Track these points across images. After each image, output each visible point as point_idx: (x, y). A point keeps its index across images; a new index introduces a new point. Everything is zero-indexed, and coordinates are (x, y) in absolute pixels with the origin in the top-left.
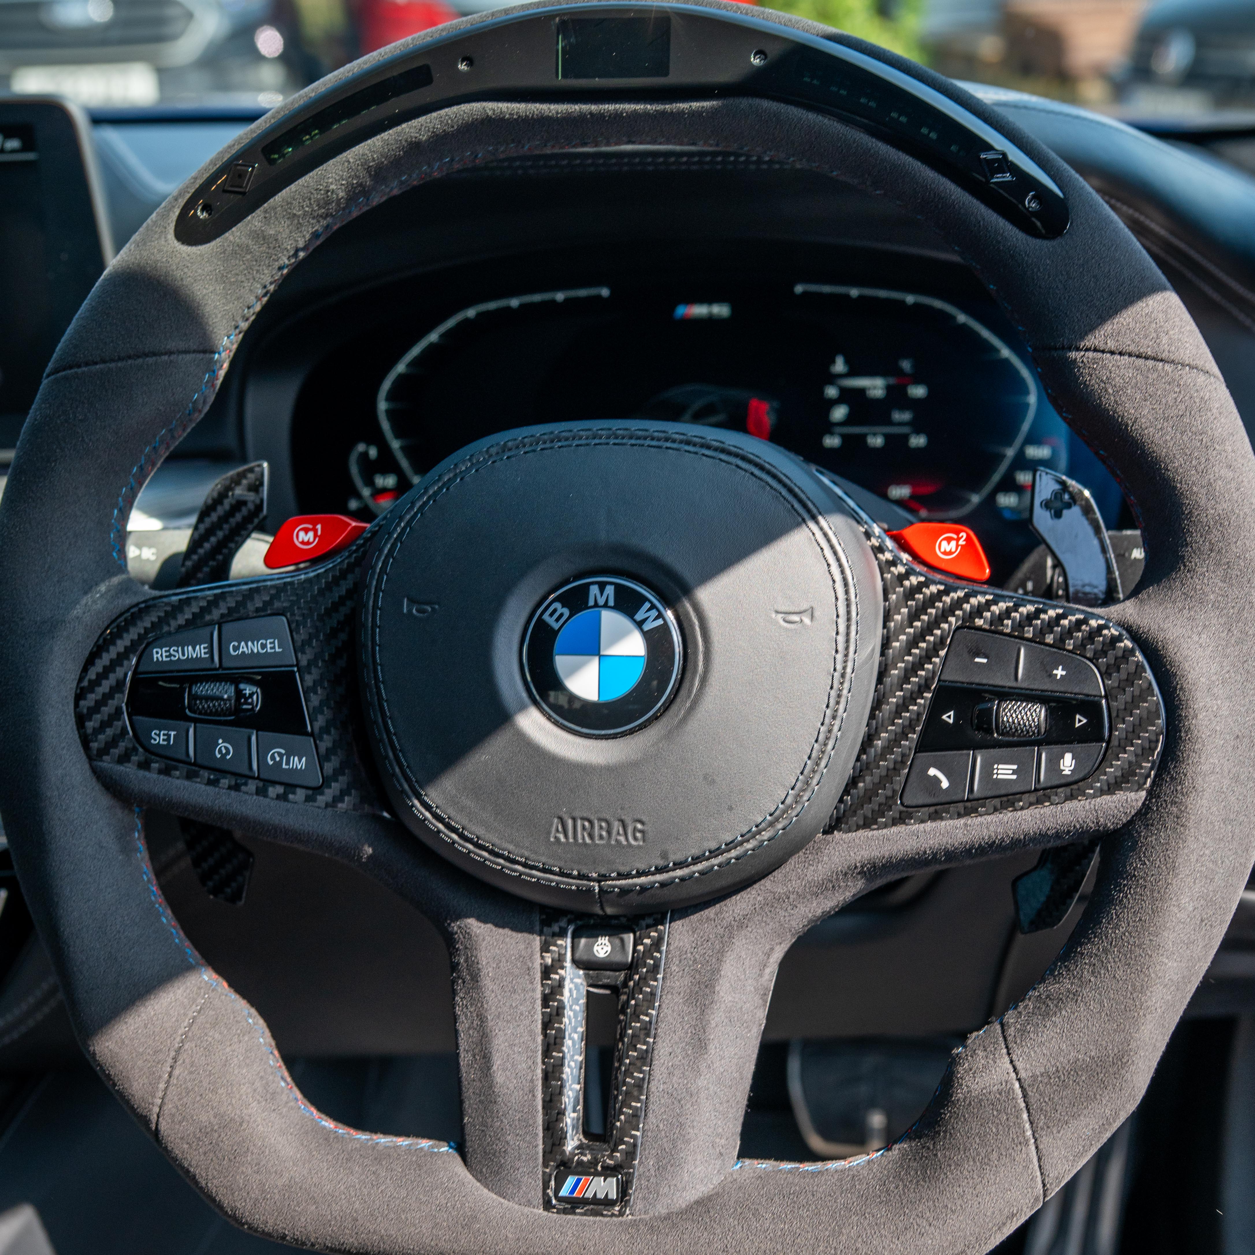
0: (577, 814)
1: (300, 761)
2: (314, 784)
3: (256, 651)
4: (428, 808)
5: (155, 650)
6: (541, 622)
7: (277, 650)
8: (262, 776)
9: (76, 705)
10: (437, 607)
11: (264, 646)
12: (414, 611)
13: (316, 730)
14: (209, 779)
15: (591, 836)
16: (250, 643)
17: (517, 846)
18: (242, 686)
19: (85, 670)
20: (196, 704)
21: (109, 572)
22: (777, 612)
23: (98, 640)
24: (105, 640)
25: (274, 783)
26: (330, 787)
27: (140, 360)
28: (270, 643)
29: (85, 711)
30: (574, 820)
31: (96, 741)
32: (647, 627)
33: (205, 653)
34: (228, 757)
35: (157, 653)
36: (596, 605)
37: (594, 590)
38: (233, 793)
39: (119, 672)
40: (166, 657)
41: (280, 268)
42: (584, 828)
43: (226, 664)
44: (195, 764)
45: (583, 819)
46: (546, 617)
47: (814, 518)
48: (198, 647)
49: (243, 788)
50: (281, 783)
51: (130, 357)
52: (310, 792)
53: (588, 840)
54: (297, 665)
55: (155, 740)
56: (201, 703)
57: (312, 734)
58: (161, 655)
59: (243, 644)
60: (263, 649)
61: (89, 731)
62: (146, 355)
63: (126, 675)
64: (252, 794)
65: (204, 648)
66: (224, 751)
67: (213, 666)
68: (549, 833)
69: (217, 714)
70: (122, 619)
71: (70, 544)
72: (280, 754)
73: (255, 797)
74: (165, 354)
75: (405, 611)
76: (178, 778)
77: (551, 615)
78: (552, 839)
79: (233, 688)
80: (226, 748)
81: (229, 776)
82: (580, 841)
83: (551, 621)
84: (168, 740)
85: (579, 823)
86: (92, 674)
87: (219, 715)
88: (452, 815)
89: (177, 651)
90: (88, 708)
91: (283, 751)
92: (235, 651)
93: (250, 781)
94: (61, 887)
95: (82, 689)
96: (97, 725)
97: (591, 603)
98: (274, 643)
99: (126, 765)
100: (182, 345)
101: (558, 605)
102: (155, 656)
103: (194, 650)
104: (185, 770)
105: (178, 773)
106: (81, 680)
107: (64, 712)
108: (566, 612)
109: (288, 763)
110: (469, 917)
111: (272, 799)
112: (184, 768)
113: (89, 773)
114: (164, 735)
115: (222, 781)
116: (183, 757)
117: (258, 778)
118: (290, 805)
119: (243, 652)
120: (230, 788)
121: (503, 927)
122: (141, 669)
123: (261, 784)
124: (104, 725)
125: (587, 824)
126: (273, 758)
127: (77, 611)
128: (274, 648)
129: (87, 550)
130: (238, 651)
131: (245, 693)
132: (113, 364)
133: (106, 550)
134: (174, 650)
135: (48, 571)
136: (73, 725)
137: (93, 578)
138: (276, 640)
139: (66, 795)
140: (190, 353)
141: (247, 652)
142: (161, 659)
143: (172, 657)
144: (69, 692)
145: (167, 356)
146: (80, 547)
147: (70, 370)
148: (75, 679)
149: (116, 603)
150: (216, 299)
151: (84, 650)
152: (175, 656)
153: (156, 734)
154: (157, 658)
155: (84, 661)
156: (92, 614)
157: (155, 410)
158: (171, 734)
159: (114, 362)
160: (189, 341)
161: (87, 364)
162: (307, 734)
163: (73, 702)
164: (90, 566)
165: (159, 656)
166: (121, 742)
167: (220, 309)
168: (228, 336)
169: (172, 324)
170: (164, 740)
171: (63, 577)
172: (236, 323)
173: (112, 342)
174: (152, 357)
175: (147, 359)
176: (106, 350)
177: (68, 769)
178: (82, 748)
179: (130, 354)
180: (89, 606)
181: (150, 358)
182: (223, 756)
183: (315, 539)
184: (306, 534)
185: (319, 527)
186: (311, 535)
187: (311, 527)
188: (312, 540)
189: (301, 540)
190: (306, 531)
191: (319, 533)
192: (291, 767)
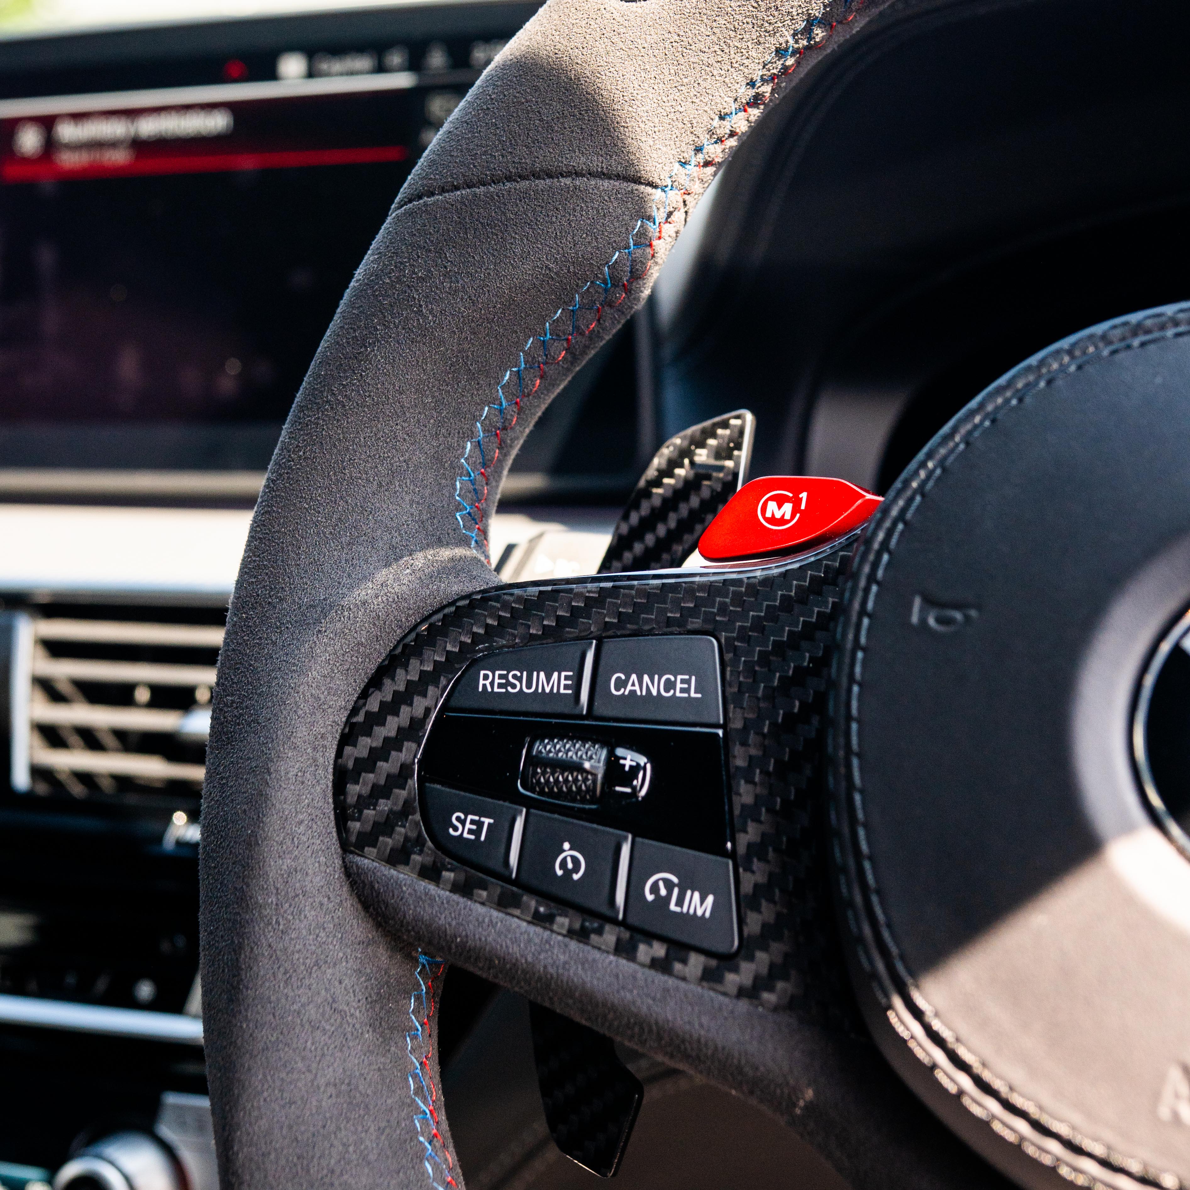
1: (702, 900)
2: (721, 948)
3: (654, 692)
4: (917, 1014)
5: (482, 673)
7: (693, 695)
8: (630, 920)
9: (339, 753)
10: (974, 613)
11: (670, 685)
12: (932, 621)
13: (742, 850)
14: (537, 911)
16: (646, 678)
18: (620, 752)
19: (364, 695)
20: (535, 773)
21: (439, 540)
23: (395, 647)
24: (405, 646)
25: (650, 936)
26: (751, 958)
27: (525, 184)
28: (683, 681)
29: (350, 764)
31: (359, 819)
33: (566, 687)
34: (576, 877)
38: (573, 945)
39: (420, 704)
40: (500, 686)
41: (780, 52)
43: (600, 709)
44: (516, 883)
48: (556, 674)
49: (594, 938)
50: (662, 939)
51: (509, 179)
52: (713, 963)
54: (724, 727)
55: (456, 829)
56: (544, 773)
57: (733, 855)
58: (492, 684)
59: (634, 677)
60: (667, 690)
61: (351, 799)
62: (536, 175)
63: (428, 711)
64: (608, 952)
65: (567, 678)
66: (570, 866)
67: (577, 712)
68: (1159, 1098)
69: (570, 796)
70: (440, 616)
71: (380, 485)
72: (669, 885)
73: (612, 958)
74: (568, 174)
75: (914, 620)
76: (483, 904)
79: (604, 753)
80: (575, 860)
81: (571, 912)
84: (477, 833)
86: (373, 705)
87: (574, 800)
88: (963, 1036)
89: (520, 679)
90: (357, 760)
91: (675, 880)
92: (617, 689)
93: (608, 927)
96: (365, 790)
98: (688, 682)
99: (401, 868)
100: (597, 163)
102: (482, 682)
103: (548, 678)
104: (498, 890)
105: (484, 894)
106: (354, 711)
107: (315, 760)
109: (680, 902)
111: (643, 965)
112: (497, 888)
113: (338, 873)
114: (472, 822)
115: (560, 920)
116: (498, 867)
117: (623, 924)
118: (671, 982)
119: (632, 692)
120: (571, 933)
122: (453, 703)
123: (626, 935)
124: (378, 793)
126: (655, 889)
127: (365, 592)
128: (687, 690)
129: (407, 498)
130: (623, 690)
131: (624, 765)
132: (482, 188)
133: (443, 507)
134: (514, 677)
135: (337, 525)
136: (327, 787)
137: (407, 545)
138: (693, 678)
139: (290, 906)
140: (610, 178)
141: (639, 693)
142: (489, 689)
143: (509, 689)
144: (330, 727)
145: (570, 179)
146: (395, 493)
147: (418, 201)
148: (345, 708)
149: (435, 587)
150: (661, 91)
151: (367, 660)
152: (514, 686)
153: (458, 819)
154: (484, 686)
155: (366, 680)
156: (391, 600)
157: (542, 268)
158: (483, 823)
159: (484, 185)
160: (611, 157)
161: (443, 190)
162: (724, 853)
163: (335, 747)
164: (408, 525)
165: (487, 683)
166: (401, 826)
167: (667, 109)
168: (683, 161)
169: (584, 127)
170: (470, 831)
171: (358, 537)
172: (696, 139)
173: (485, 153)
174: (544, 179)
175: (537, 182)
176: (474, 166)
177: (301, 860)
178: (335, 829)
179: (511, 172)
180: (387, 586)
181: (542, 181)
182: (568, 873)
183: (793, 516)
184: (780, 507)
185: (804, 495)
186: (788, 508)
187: (791, 495)
188: (788, 517)
189: (768, 515)
190: (780, 501)
191: (803, 507)
192: (685, 910)
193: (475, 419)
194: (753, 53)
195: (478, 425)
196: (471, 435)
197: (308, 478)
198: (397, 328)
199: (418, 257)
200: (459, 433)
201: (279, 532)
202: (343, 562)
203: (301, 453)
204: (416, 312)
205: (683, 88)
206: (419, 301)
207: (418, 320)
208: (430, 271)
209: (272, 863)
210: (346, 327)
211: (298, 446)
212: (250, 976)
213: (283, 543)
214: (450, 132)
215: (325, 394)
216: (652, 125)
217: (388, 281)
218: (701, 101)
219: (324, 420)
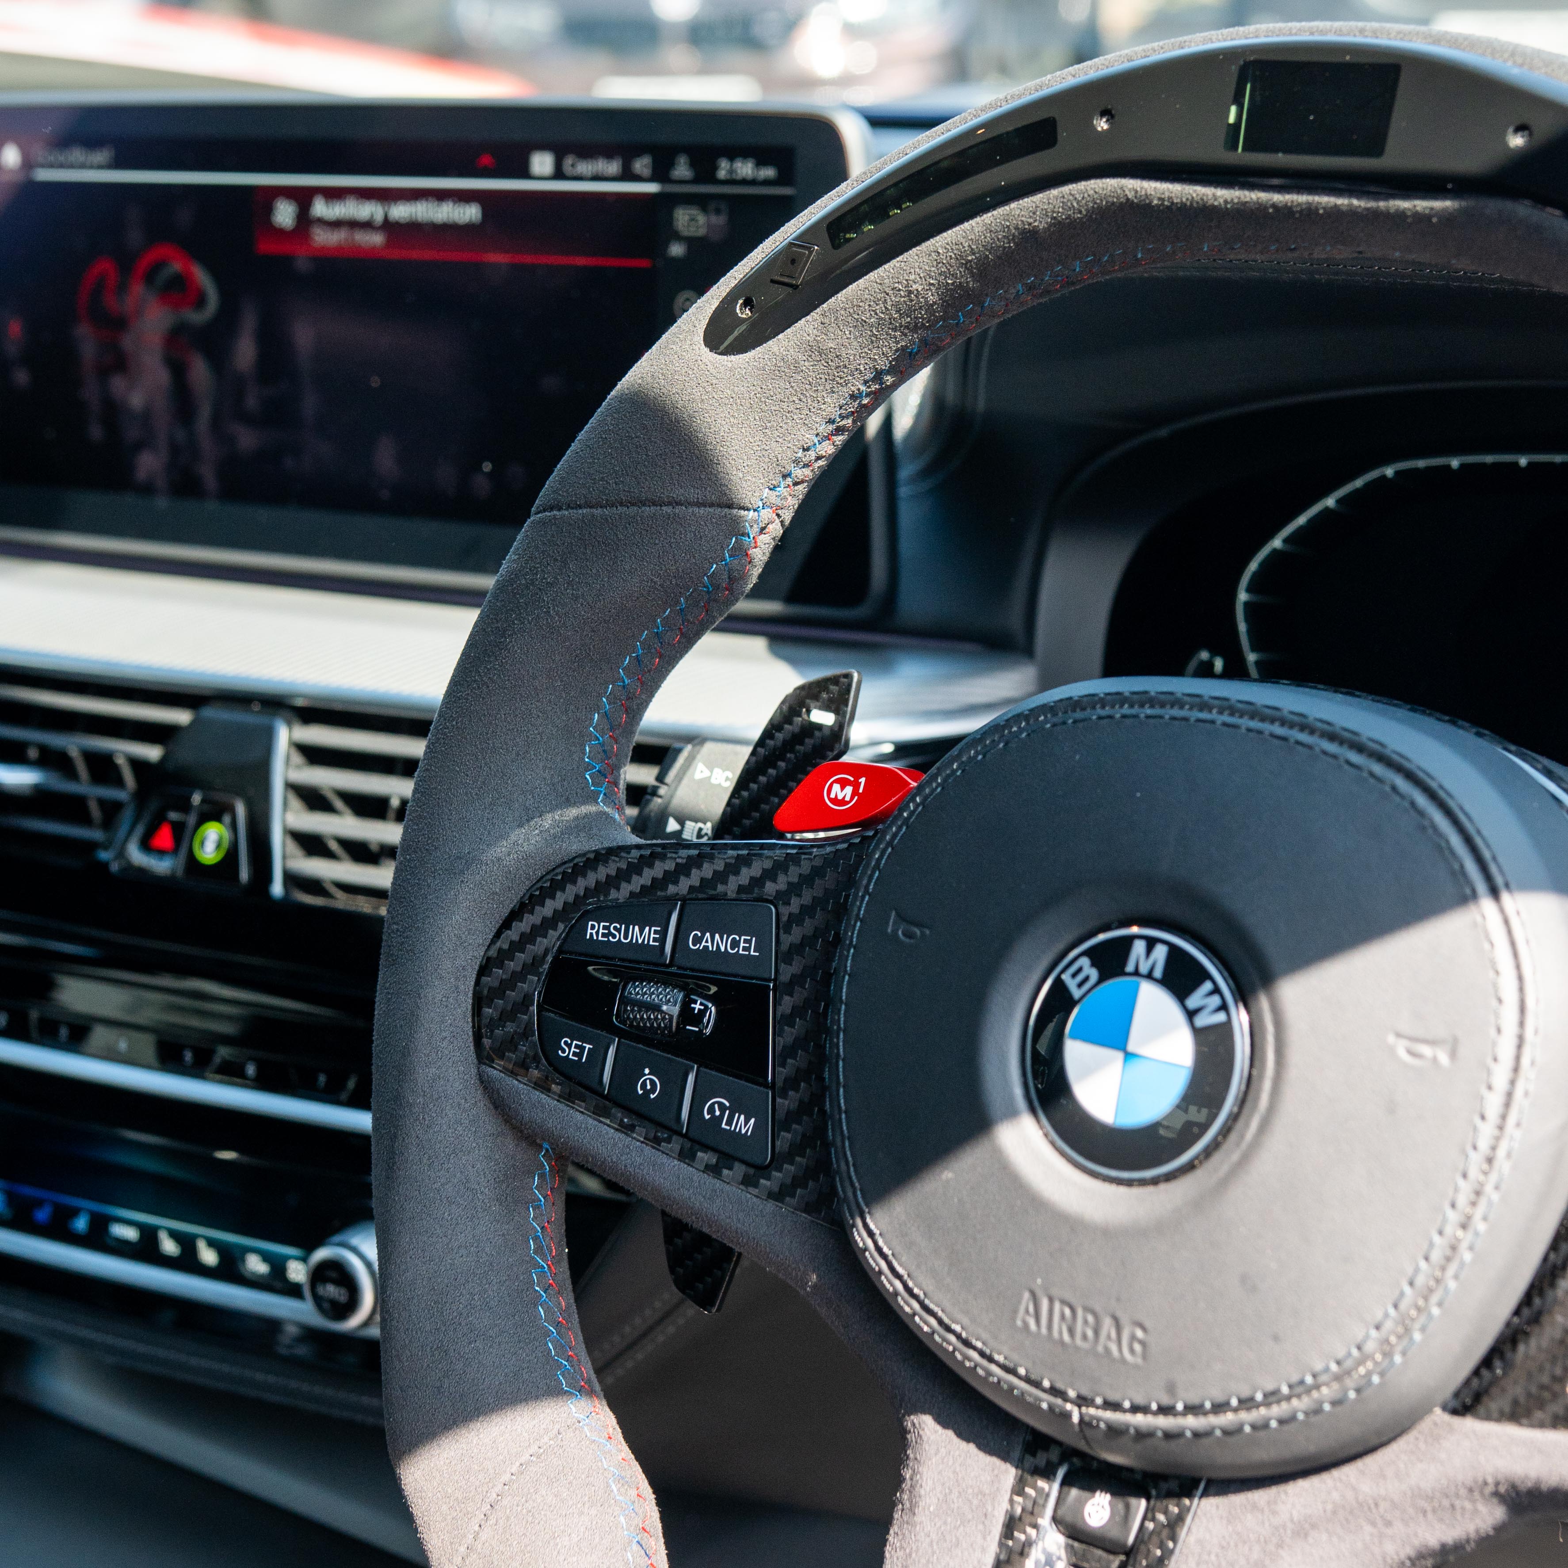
0: (1055, 1292)
1: (746, 1122)
2: (758, 1161)
3: (723, 949)
4: (870, 1233)
5: (590, 923)
6: (1059, 984)
7: (752, 953)
8: (691, 1135)
9: (477, 983)
10: (928, 932)
11: (735, 944)
12: (900, 933)
13: (779, 1083)
14: (622, 1122)
15: (1071, 1331)
16: (717, 936)
17: (973, 1320)
18: (692, 997)
19: (498, 935)
20: (626, 1010)
21: (568, 800)
22: (1399, 1035)
23: (523, 896)
24: (532, 896)
25: (706, 1148)
26: (780, 1170)
27: (633, 510)
28: (745, 941)
29: (486, 992)
30: (1051, 1300)
31: (491, 1037)
32: (1202, 1021)
33: (655, 940)
34: (652, 1096)
35: (593, 927)
36: (1136, 973)
37: (1139, 947)
38: (648, 1150)
39: (542, 944)
40: (604, 935)
42: (1063, 1317)
43: (680, 960)
44: (606, 1097)
45: (1064, 1302)
46: (1065, 977)
47: (1494, 892)
48: (647, 929)
49: (664, 1145)
50: (714, 1150)
51: (621, 504)
52: (751, 1171)
53: (1066, 1337)
54: (775, 980)
55: (564, 1051)
56: (633, 1011)
57: (772, 1086)
58: (597, 933)
59: (708, 934)
60: (732, 949)
61: (486, 1020)
62: (643, 503)
64: (673, 1158)
65: (656, 932)
66: (649, 1087)
67: (661, 961)
68: (1015, 1312)
69: (651, 1030)
70: (560, 871)
71: (518, 755)
72: (722, 1107)
73: (676, 1162)
74: (669, 504)
75: (889, 930)
76: (581, 1112)
77: (1074, 975)
78: (1019, 1323)
79: (680, 998)
80: (653, 1083)
81: (647, 1123)
82: (1056, 1334)
83: (1072, 984)
84: (579, 1055)
85: (1057, 1306)
86: (505, 942)
87: (655, 1034)
88: (896, 1252)
89: (619, 931)
90: (492, 989)
91: (727, 1104)
92: (694, 945)
93: (675, 1138)
94: (400, 1232)
95: (489, 959)
96: (496, 1014)
97: (1130, 968)
98: (749, 942)
99: (521, 1079)
100: (693, 494)
101: (1085, 962)
102: (589, 931)
103: (641, 933)
104: (594, 1103)
105: (583, 1104)
106: (490, 947)
107: (457, 988)
108: (1094, 974)
109: (729, 1123)
110: (924, 1412)
111: (699, 1169)
112: (593, 1100)
113: (474, 1080)
114: (577, 1046)
115: (639, 1129)
116: (595, 1085)
117: (685, 1136)
118: (718, 1184)
119: (706, 947)
120: (647, 1141)
121: (968, 1440)
122: (568, 946)
123: (688, 1145)
124: (507, 1016)
125: (1067, 1311)
126: (711, 1110)
127: (500, 849)
128: (748, 949)
129: (541, 765)
130: (698, 945)
131: (694, 1008)
132: (600, 510)
133: (573, 769)
134: (615, 928)
135: (482, 787)
136: (467, 1009)
137: (539, 807)
138: (754, 939)
139: (434, 1106)
140: (705, 506)
141: (711, 949)
142: (595, 938)
143: (610, 938)
144: (470, 961)
145: (671, 507)
146: (530, 761)
147: (550, 512)
148: (483, 945)
149: (558, 847)
150: (748, 434)
151: (501, 906)
152: (614, 936)
153: (566, 1043)
154: (591, 934)
155: (501, 922)
156: (521, 858)
157: (648, 582)
158: (585, 1047)
159: (601, 507)
160: (706, 489)
161: (569, 507)
162: (765, 1085)
163: (474, 976)
164: (540, 788)
165: (594, 932)
166: (522, 1045)
167: (754, 448)
168: (772, 487)
169: (682, 464)
170: (575, 1054)
171: (498, 799)
172: (783, 469)
173: (602, 479)
174: (649, 506)
175: (643, 508)
176: (594, 490)
177: (444, 1069)
178: (472, 1044)
179: (622, 499)
180: (518, 845)
181: (648, 509)
182: (647, 1093)
183: (852, 798)
184: (842, 789)
185: (863, 780)
186: (849, 790)
187: (852, 779)
188: (848, 799)
189: (833, 796)
190: (843, 784)
191: (861, 791)
192: (733, 1128)
193: (600, 696)
194: (828, 400)
195: (604, 700)
196: (598, 709)
197: (459, 745)
198: (530, 623)
199: (548, 564)
200: (586, 708)
201: (435, 788)
202: (485, 820)
203: (454, 723)
204: (545, 612)
205: (767, 431)
206: (548, 603)
207: (547, 619)
208: (556, 578)
209: (421, 1071)
210: (491, 616)
211: (451, 716)
212: (402, 1160)
213: (439, 799)
214: (577, 453)
215: (473, 675)
216: (742, 461)
217: (523, 582)
218: (784, 440)
219: (472, 697)
